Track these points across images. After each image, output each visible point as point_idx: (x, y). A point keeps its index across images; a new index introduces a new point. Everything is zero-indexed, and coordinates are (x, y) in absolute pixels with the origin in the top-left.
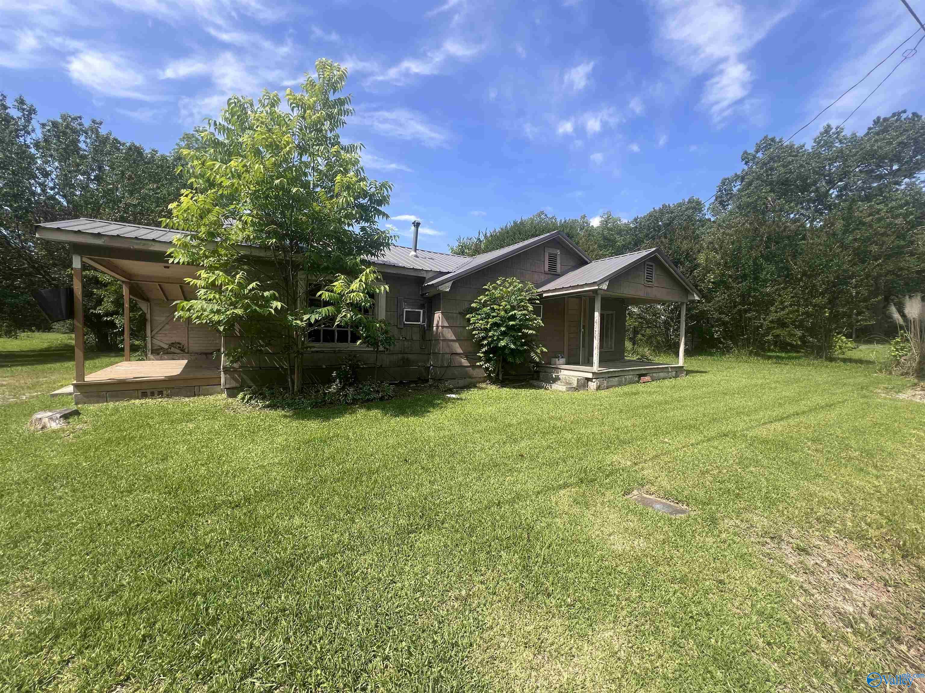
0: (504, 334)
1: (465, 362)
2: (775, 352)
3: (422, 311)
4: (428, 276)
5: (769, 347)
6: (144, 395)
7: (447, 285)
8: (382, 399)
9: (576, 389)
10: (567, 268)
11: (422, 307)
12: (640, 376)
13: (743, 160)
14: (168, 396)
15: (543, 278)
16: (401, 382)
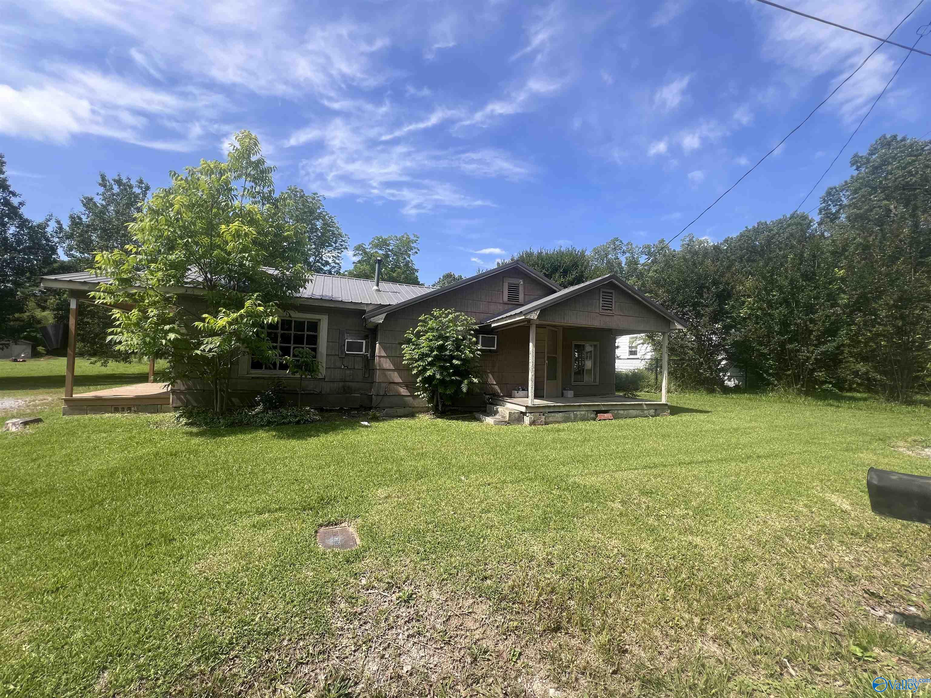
0: (431, 364)
1: (403, 391)
2: (859, 392)
3: (364, 342)
4: (367, 309)
5: (850, 385)
6: (116, 410)
7: (380, 316)
8: (298, 423)
9: (508, 423)
10: (532, 297)
11: (366, 337)
12: (598, 412)
13: (853, 165)
14: (135, 412)
15: (501, 307)
16: (342, 409)
